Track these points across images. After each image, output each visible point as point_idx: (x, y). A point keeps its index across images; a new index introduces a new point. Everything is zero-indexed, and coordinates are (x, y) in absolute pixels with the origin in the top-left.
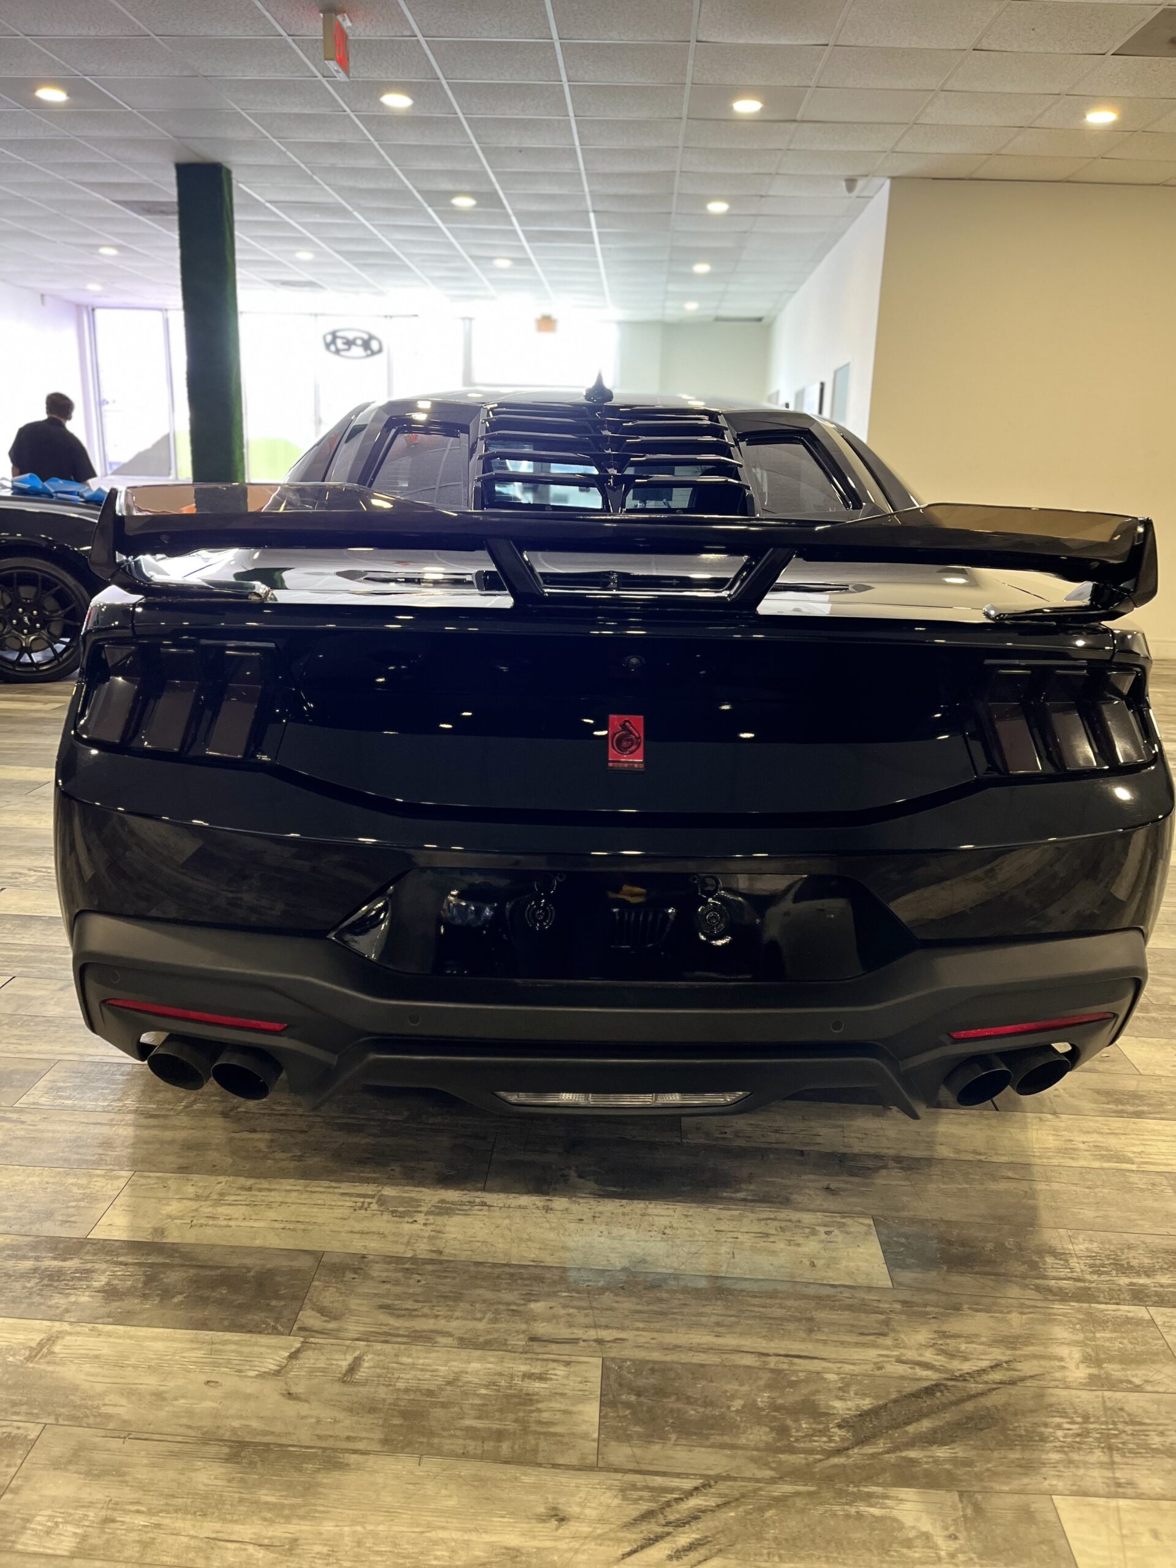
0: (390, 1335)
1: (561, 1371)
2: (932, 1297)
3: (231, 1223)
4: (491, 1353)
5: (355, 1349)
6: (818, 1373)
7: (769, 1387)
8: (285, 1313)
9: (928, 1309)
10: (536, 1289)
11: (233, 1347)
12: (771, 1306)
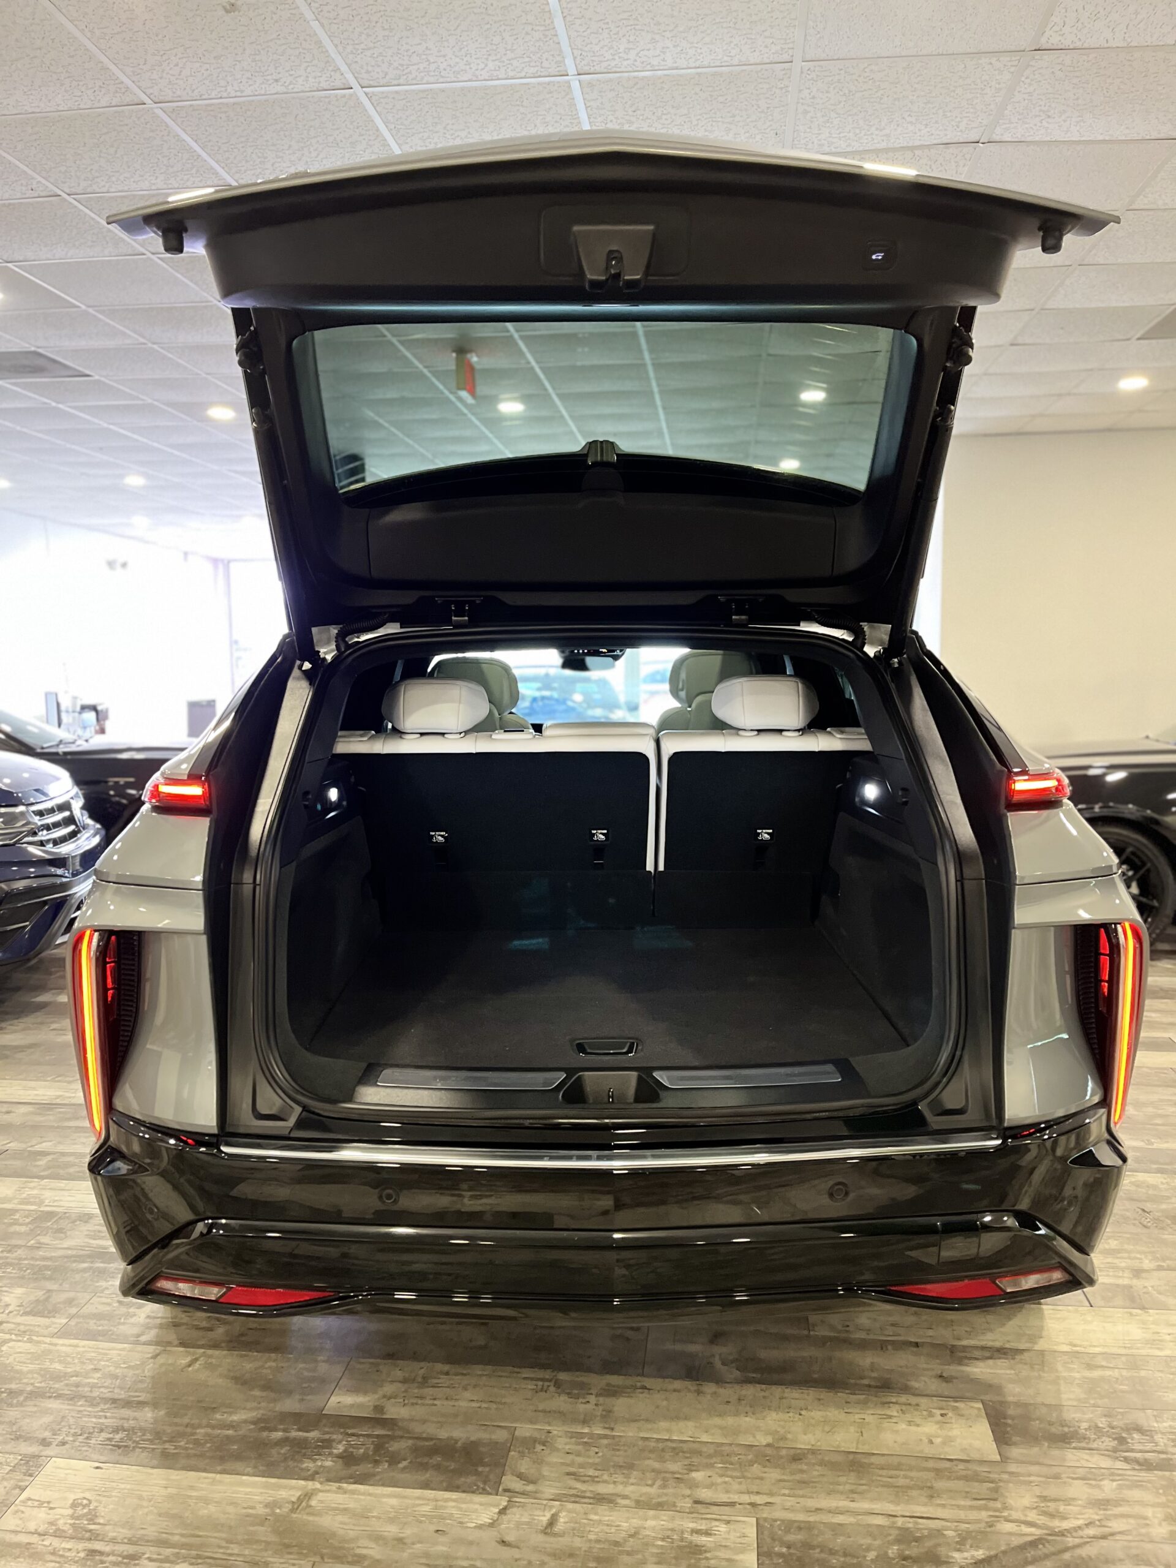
0: (578, 1496)
1: (723, 1528)
2: (1034, 1469)
3: (435, 1402)
4: (663, 1512)
5: (551, 1507)
6: (938, 1531)
7: (898, 1541)
8: (492, 1477)
9: (1032, 1478)
10: (696, 1460)
11: (453, 1504)
12: (897, 1477)
